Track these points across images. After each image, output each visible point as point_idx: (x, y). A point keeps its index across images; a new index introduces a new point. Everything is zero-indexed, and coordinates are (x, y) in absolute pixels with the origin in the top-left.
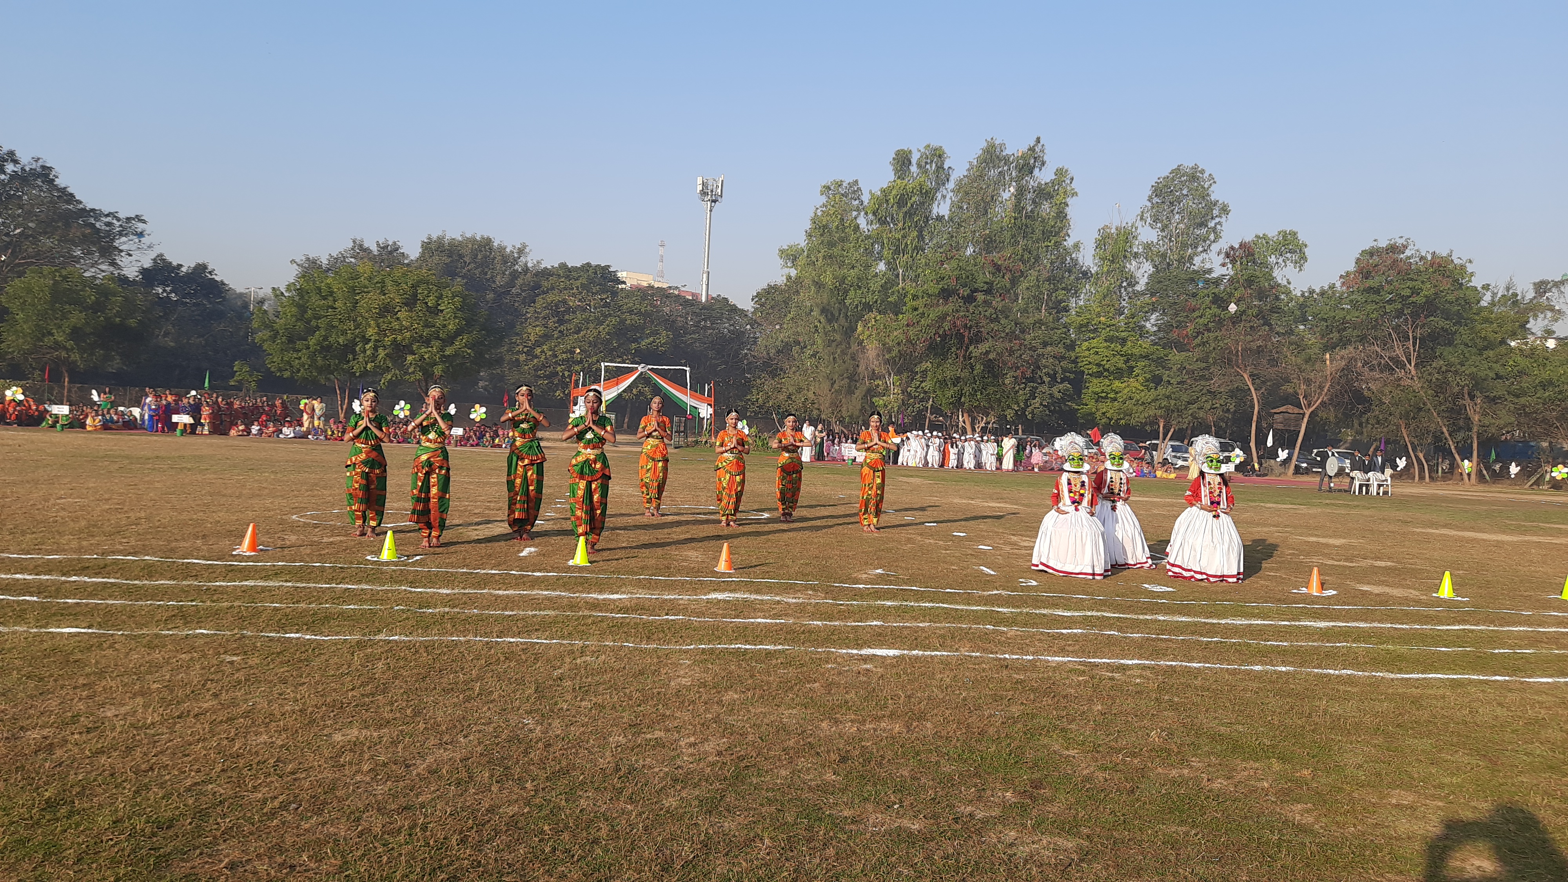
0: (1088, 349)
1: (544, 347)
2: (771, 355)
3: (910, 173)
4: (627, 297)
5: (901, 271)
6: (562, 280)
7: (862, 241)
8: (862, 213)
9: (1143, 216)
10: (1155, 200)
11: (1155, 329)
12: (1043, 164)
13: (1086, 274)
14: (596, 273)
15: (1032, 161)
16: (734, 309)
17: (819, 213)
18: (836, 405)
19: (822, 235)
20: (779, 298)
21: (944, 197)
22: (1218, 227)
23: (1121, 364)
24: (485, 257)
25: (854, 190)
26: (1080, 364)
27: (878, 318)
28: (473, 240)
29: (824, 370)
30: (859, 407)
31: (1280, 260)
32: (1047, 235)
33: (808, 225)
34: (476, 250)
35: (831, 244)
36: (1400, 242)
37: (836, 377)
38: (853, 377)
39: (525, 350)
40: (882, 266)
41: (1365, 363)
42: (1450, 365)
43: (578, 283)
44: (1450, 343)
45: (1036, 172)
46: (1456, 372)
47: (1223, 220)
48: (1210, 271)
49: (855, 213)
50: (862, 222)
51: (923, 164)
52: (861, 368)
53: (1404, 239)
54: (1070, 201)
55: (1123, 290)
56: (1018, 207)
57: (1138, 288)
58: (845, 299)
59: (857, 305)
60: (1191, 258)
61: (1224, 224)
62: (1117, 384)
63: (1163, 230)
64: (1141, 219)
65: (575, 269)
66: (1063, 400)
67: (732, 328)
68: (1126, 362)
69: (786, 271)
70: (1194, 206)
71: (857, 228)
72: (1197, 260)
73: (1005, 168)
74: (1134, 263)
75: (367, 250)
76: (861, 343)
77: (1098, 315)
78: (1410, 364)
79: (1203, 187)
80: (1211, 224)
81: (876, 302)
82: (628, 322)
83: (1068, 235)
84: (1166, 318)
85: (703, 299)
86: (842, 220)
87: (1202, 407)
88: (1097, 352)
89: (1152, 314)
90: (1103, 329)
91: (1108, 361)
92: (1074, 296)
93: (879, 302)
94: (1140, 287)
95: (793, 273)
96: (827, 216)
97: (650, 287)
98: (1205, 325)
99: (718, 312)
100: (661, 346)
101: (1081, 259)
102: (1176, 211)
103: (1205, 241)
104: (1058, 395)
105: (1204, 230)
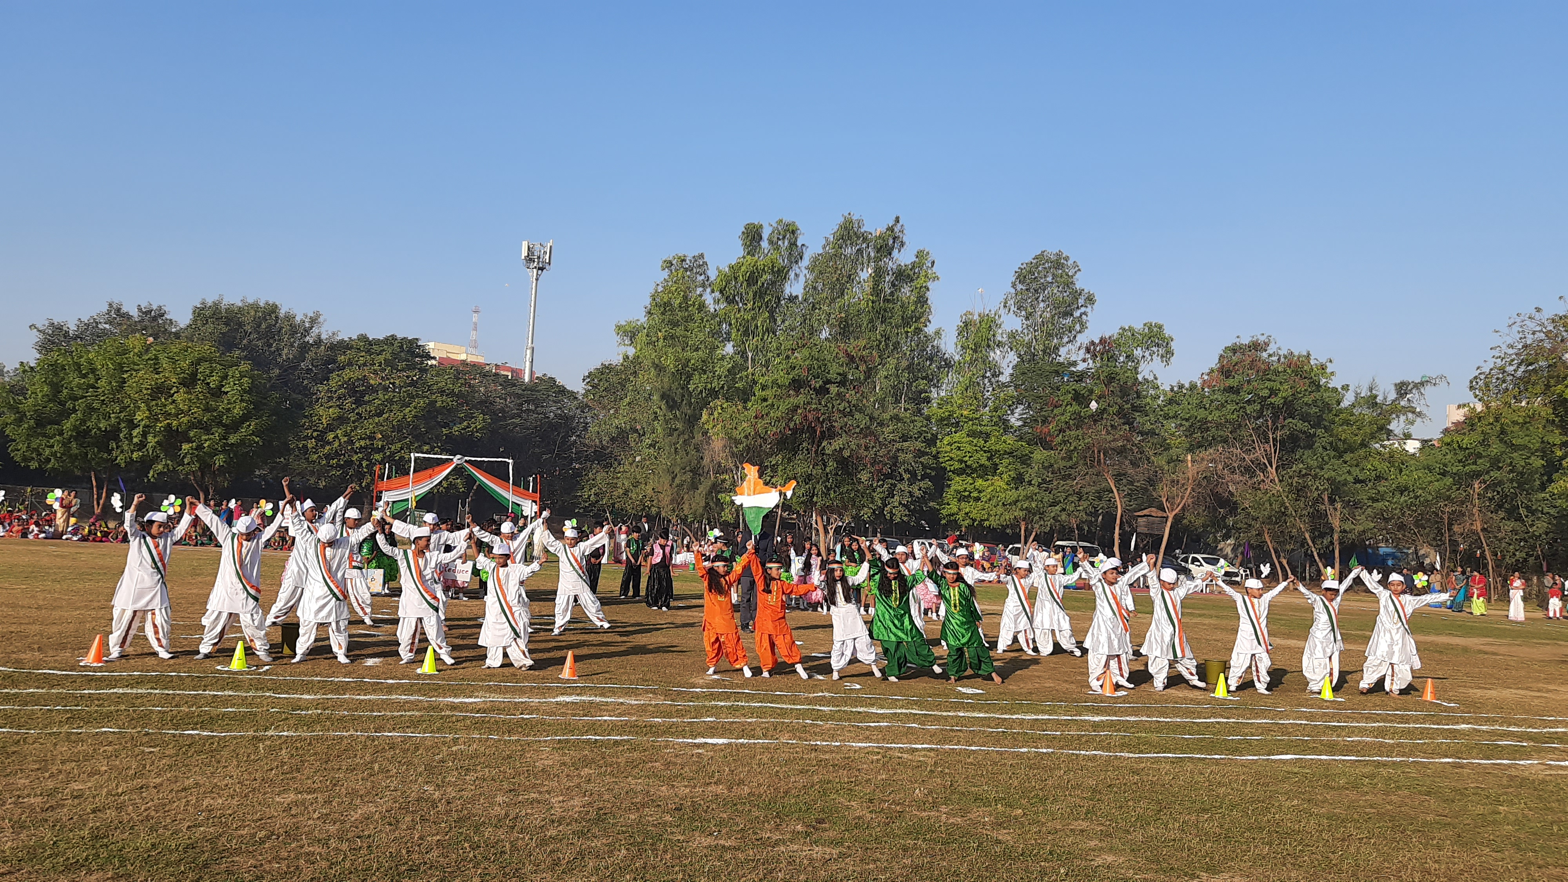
0: (950, 444)
1: (339, 431)
2: (604, 443)
3: (760, 248)
4: (438, 375)
5: (750, 355)
6: (363, 354)
7: (707, 321)
8: (709, 290)
9: (1006, 303)
10: (1020, 287)
11: (1020, 423)
12: (902, 244)
13: (948, 364)
14: (401, 347)
15: (891, 242)
16: (562, 391)
17: (660, 289)
18: (677, 502)
19: (663, 314)
20: (615, 379)
21: (797, 275)
22: (1084, 317)
23: (984, 461)
24: (269, 326)
25: (699, 264)
26: (941, 460)
27: (724, 406)
28: (255, 307)
29: (665, 460)
30: (703, 504)
31: (1147, 354)
32: (906, 321)
33: (648, 301)
34: (259, 318)
35: (675, 324)
36: (1262, 339)
37: (677, 470)
38: (697, 472)
39: (315, 434)
40: (729, 349)
41: (1226, 466)
42: (1309, 468)
43: (381, 358)
44: (1310, 447)
45: (895, 253)
46: (1315, 477)
47: (1089, 310)
48: (1074, 364)
49: (699, 290)
50: (709, 299)
51: (775, 239)
52: (706, 461)
53: (1265, 336)
54: (930, 284)
55: (986, 381)
56: (876, 290)
57: (1002, 379)
58: (688, 383)
59: (701, 392)
60: (1057, 348)
61: (1089, 314)
62: (980, 482)
63: (1027, 318)
64: (1005, 306)
65: (377, 342)
66: (922, 500)
67: (559, 411)
68: (989, 459)
69: (623, 349)
70: (1059, 294)
71: (702, 307)
72: (1063, 351)
73: (864, 246)
74: (998, 352)
75: (128, 316)
76: (705, 433)
77: (960, 407)
78: (1271, 466)
79: (1067, 275)
80: (1077, 314)
81: (723, 387)
82: (439, 404)
83: (930, 321)
84: (1031, 413)
85: (527, 379)
86: (685, 298)
87: (1064, 510)
88: (959, 448)
89: (1017, 408)
90: (966, 422)
91: (970, 457)
92: (935, 386)
93: (726, 388)
94: (1004, 378)
95: (631, 351)
96: (669, 293)
97: (464, 363)
98: (1066, 423)
99: (543, 394)
100: (477, 432)
101: (942, 347)
102: (1041, 299)
103: (1070, 332)
104: (917, 493)
105: (1069, 320)
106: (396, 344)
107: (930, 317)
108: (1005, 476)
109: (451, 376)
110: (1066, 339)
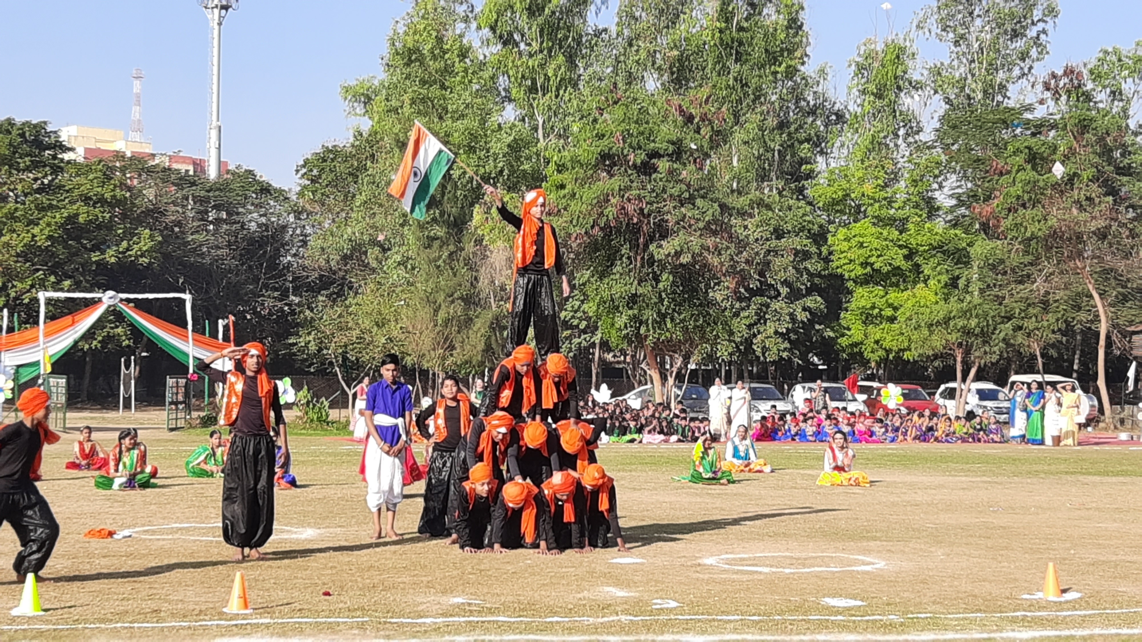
0: (847, 239)
2: (333, 263)
4: (79, 173)
5: (540, 120)
7: (474, 73)
8: (474, 25)
9: (924, 22)
11: (954, 202)
13: (841, 119)
16: (265, 190)
17: (401, 29)
18: (444, 346)
19: (407, 65)
20: (342, 168)
22: (1043, 37)
23: (899, 262)
26: (834, 265)
29: (421, 287)
30: (481, 346)
32: (773, 57)
33: (386, 50)
35: (426, 81)
37: (441, 298)
38: (470, 300)
47: (1050, 25)
48: (1029, 108)
49: (460, 26)
52: (483, 283)
55: (899, 141)
56: (725, 14)
57: (923, 137)
59: (471, 179)
60: (1002, 87)
61: (1049, 33)
62: (894, 294)
63: (957, 43)
64: (922, 27)
67: (263, 220)
68: (907, 258)
71: (465, 52)
72: (1012, 90)
74: (916, 97)
76: (479, 242)
77: (861, 183)
80: (1032, 32)
81: (502, 171)
82: (83, 217)
83: (806, 55)
84: (969, 185)
85: (212, 173)
86: (440, 40)
87: (1020, 328)
88: (862, 244)
89: (946, 179)
90: (872, 205)
91: (879, 256)
92: (822, 153)
93: (506, 172)
94: (927, 136)
95: (366, 125)
96: (415, 33)
97: (119, 155)
98: (1018, 198)
99: (237, 195)
100: (142, 256)
101: (831, 95)
102: (976, 13)
103: (1023, 60)
104: (802, 316)
105: (1019, 44)
106: (15, 132)
107: (808, 50)
108: (931, 282)
109: (99, 174)
110: (1016, 72)
